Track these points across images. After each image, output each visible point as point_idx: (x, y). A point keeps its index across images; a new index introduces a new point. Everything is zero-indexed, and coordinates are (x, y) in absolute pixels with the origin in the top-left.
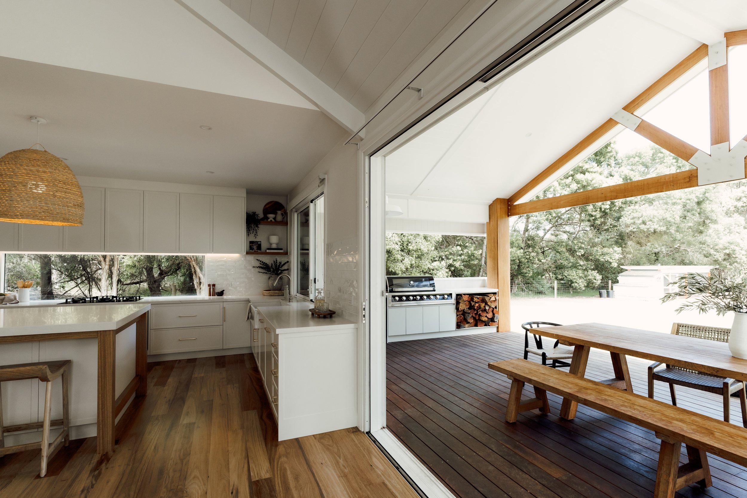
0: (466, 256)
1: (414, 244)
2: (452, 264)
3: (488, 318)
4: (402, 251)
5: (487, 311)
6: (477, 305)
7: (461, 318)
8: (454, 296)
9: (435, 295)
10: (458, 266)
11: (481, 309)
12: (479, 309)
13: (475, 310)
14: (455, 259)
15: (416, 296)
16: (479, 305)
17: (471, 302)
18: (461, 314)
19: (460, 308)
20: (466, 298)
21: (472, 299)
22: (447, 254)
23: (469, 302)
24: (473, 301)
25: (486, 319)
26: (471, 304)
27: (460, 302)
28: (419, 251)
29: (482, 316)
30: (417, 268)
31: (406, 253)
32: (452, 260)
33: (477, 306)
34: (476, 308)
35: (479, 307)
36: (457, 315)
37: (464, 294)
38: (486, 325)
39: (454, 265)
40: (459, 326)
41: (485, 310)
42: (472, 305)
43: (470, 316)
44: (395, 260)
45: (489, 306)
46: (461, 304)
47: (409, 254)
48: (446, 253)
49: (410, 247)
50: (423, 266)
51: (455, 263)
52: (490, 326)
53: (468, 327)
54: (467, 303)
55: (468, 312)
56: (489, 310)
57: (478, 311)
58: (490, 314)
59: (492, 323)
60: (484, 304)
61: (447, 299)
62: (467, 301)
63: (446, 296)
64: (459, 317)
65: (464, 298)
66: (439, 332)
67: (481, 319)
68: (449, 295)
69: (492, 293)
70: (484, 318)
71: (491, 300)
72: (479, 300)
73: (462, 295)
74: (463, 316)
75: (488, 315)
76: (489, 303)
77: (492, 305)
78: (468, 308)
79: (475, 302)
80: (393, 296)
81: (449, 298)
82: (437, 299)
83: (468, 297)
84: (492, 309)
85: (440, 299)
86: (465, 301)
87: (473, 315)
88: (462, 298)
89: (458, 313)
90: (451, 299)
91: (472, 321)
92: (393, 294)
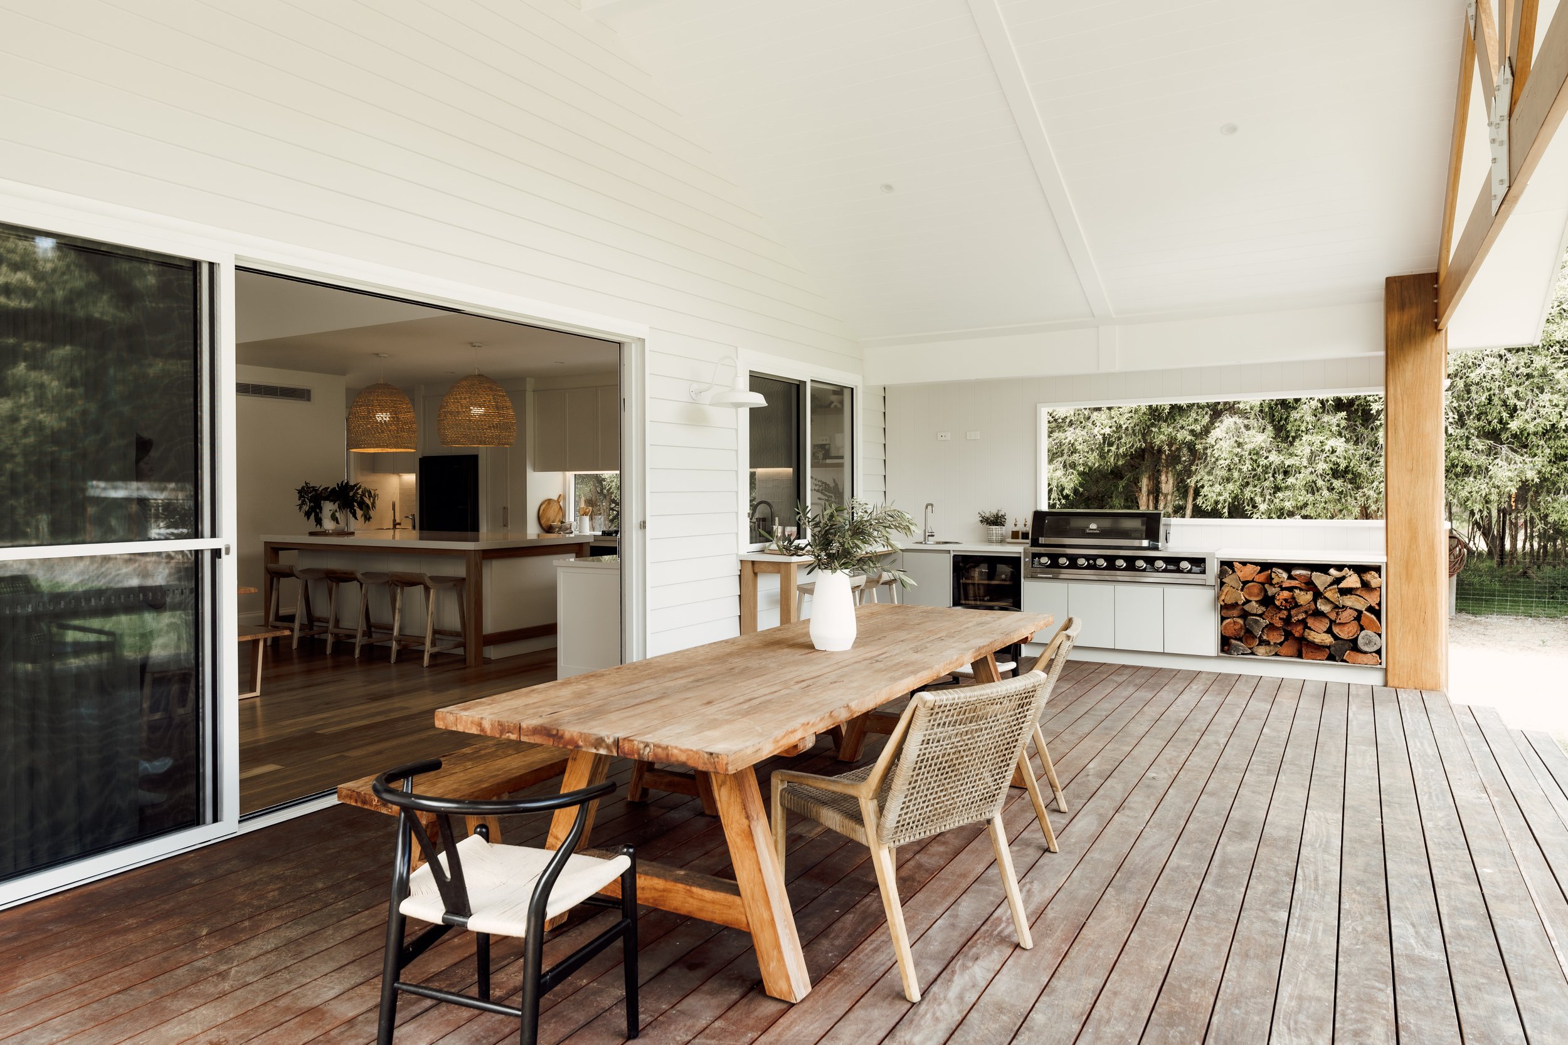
3: (1335, 637)
5: (1333, 616)
6: (1286, 594)
7: (1237, 627)
8: (1213, 568)
9: (1150, 561)
11: (1302, 609)
12: (1293, 608)
13: (1279, 609)
15: (1095, 557)
16: (1295, 597)
17: (1267, 586)
18: (1238, 617)
19: (1222, 597)
20: (1247, 573)
21: (1269, 579)
24: (1271, 584)
25: (1328, 639)
26: (1265, 591)
27: (1226, 584)
29: (1311, 630)
33: (1286, 600)
34: (1277, 603)
35: (1294, 604)
36: (1223, 619)
37: (1244, 564)
38: (1331, 658)
40: (1226, 645)
41: (1318, 614)
42: (1270, 594)
43: (1264, 622)
45: (1332, 602)
46: (1229, 589)
52: (1345, 661)
53: (1267, 654)
54: (1255, 588)
55: (1255, 612)
56: (1337, 614)
57: (1293, 612)
58: (1346, 628)
59: (1352, 653)
60: (1309, 596)
61: (1190, 572)
62: (1253, 581)
63: (1185, 565)
64: (1229, 623)
65: (1239, 573)
66: (1164, 654)
67: (1310, 638)
68: (1198, 562)
69: (1350, 567)
70: (1320, 637)
71: (1343, 585)
72: (1294, 583)
73: (1236, 565)
74: (1241, 621)
75: (1336, 630)
76: (1328, 595)
77: (1349, 601)
78: (1256, 601)
79: (1281, 587)
80: (1035, 555)
81: (1195, 569)
82: (1157, 571)
83: (1260, 572)
84: (1355, 614)
85: (1165, 571)
86: (1245, 583)
87: (1274, 622)
88: (1234, 571)
89: (1225, 613)
90: (1203, 572)
91: (1276, 638)
92: (1037, 550)
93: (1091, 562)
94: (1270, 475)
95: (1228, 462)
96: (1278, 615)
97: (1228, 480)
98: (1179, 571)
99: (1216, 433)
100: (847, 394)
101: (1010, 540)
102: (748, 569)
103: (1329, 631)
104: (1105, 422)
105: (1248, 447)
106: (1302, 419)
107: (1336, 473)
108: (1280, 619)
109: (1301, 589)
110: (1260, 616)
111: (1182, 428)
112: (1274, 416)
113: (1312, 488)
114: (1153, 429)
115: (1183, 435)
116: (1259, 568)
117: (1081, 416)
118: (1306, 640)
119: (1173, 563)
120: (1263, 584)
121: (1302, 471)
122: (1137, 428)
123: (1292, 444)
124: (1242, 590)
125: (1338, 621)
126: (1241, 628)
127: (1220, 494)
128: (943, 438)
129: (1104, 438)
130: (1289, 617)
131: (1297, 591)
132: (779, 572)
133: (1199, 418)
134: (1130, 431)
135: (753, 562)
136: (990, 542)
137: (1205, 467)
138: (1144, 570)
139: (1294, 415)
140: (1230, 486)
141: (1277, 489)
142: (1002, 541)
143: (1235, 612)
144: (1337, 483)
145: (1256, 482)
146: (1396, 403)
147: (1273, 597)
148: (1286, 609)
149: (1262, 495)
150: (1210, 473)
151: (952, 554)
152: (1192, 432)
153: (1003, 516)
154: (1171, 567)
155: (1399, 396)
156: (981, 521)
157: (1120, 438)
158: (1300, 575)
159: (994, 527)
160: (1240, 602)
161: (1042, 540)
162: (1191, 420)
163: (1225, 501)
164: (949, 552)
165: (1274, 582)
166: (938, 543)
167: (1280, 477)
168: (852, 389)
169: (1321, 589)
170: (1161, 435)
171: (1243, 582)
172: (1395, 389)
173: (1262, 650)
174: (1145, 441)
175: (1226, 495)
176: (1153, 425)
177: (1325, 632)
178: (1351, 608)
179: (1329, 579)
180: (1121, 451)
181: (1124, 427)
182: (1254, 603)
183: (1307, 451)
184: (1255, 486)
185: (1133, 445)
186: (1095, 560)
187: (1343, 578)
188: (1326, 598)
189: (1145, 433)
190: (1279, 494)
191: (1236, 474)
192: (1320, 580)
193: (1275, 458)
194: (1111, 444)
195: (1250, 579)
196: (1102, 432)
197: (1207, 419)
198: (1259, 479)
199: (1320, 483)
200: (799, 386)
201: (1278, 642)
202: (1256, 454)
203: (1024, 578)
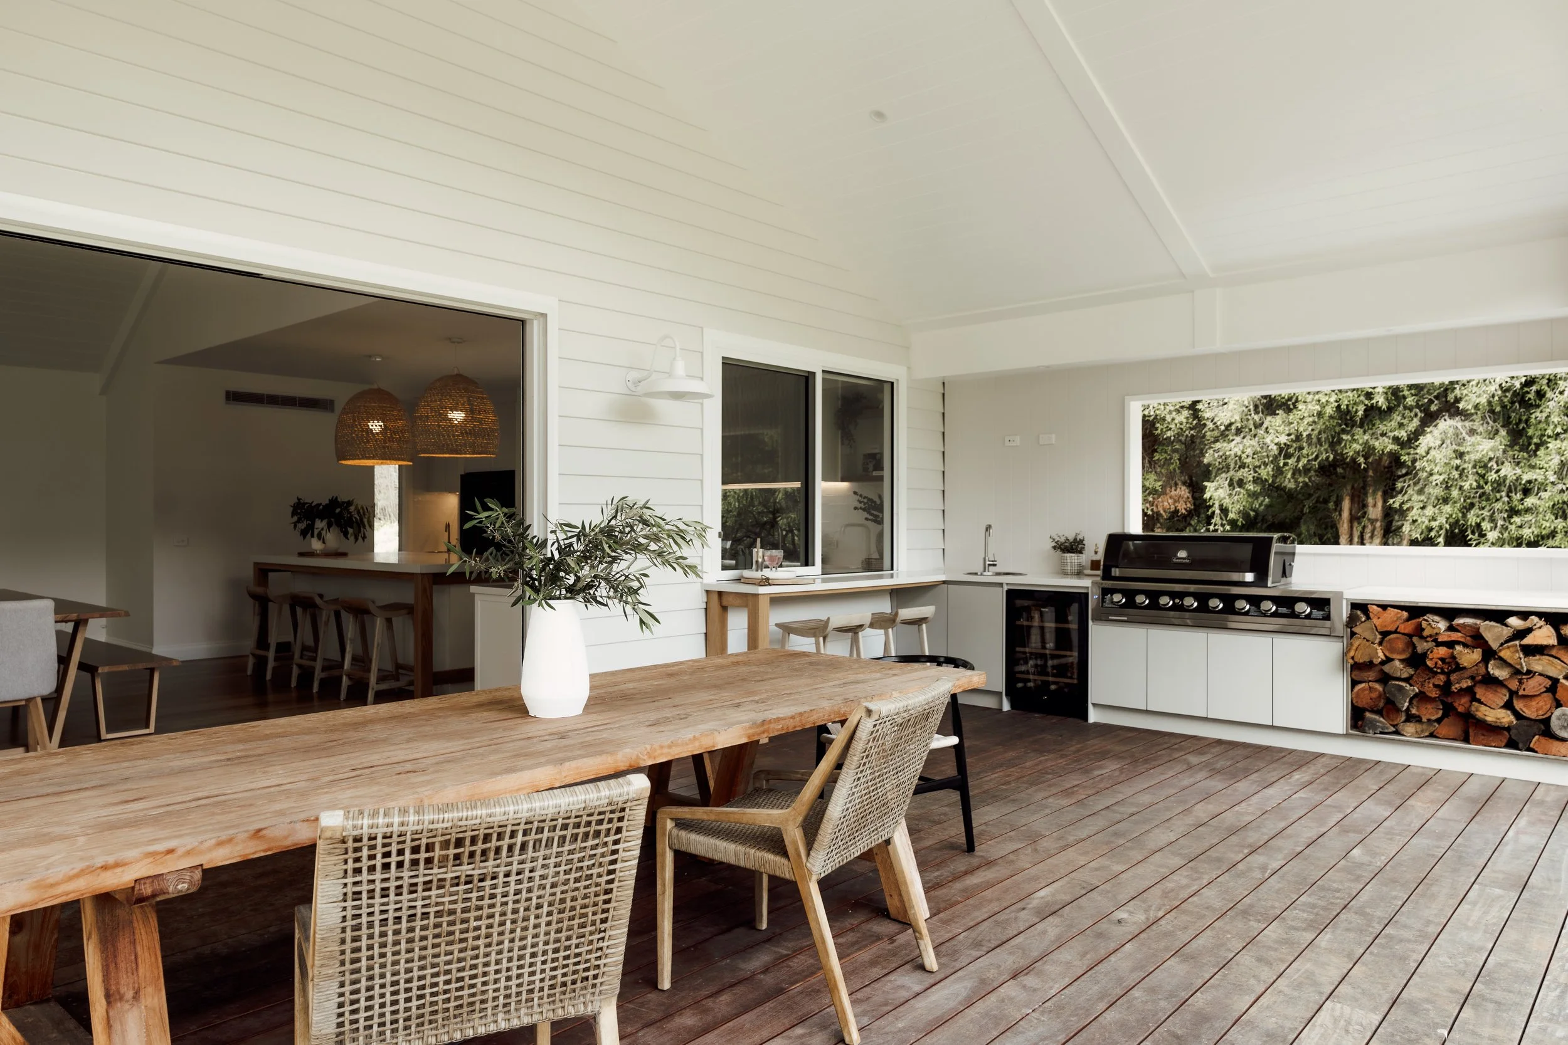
3: (1518, 715)
5: (1514, 685)
6: (1442, 651)
7: (1374, 695)
8: (1341, 612)
9: (1255, 601)
11: (1467, 674)
12: (1453, 671)
13: (1432, 672)
15: (1182, 595)
16: (1456, 656)
17: (1415, 639)
18: (1376, 681)
19: (1351, 653)
20: (1391, 620)
21: (1418, 629)
23: (1408, 637)
24: (1422, 637)
25: (1506, 718)
26: (1413, 646)
27: (1358, 635)
29: (1482, 703)
33: (1443, 660)
34: (1430, 663)
35: (1453, 666)
36: (1354, 683)
37: (1384, 607)
38: (1512, 744)
40: (1358, 720)
41: (1491, 681)
42: (1420, 650)
43: (1412, 690)
45: (1511, 665)
46: (1356, 642)
52: (1534, 751)
53: (1418, 734)
54: (1399, 642)
55: (1398, 675)
56: (1521, 682)
57: (1454, 677)
58: (1534, 703)
59: (1543, 740)
60: (1476, 655)
61: (1308, 617)
62: (1396, 632)
63: (1303, 608)
64: (1363, 690)
65: (1375, 621)
66: (1272, 727)
67: (1479, 715)
68: (1321, 603)
69: (1540, 615)
70: (1494, 713)
71: (1528, 640)
72: (1455, 636)
73: (1372, 608)
74: (1379, 687)
75: (1518, 705)
76: (1505, 654)
77: (1538, 664)
78: (1401, 661)
79: (1435, 640)
80: (1106, 591)
81: (1317, 613)
82: (1264, 614)
83: (1408, 620)
84: (1548, 683)
85: (1275, 615)
86: (1385, 634)
87: (1425, 689)
88: (1368, 618)
89: (1358, 675)
90: (1327, 618)
91: (1432, 712)
92: (1109, 584)
93: (1177, 601)
94: (1504, 494)
95: (1445, 477)
96: (1432, 681)
97: (1446, 501)
98: (1294, 615)
99: (1427, 441)
100: (887, 388)
101: (1088, 572)
102: (715, 599)
103: (1509, 706)
104: (1281, 429)
105: (1474, 457)
108: (1435, 686)
109: (1465, 645)
110: (1406, 680)
111: (1383, 435)
112: (1509, 417)
114: (1344, 437)
115: (1384, 445)
116: (1405, 614)
117: (1251, 422)
118: (1473, 717)
119: (1287, 603)
120: (1410, 636)
121: (1549, 488)
122: (1323, 436)
123: (1534, 453)
124: (1380, 644)
125: (1521, 692)
126: (1380, 696)
127: (1434, 519)
128: (1011, 444)
129: (1281, 450)
130: (1448, 683)
131: (1458, 648)
132: (746, 606)
133: (1405, 421)
134: (1315, 440)
135: (720, 594)
136: (1064, 574)
137: (1415, 484)
138: (1247, 613)
139: (1537, 415)
140: (1447, 509)
141: (1513, 512)
142: (1079, 574)
143: (1372, 675)
145: (1484, 503)
147: (1424, 655)
148: (1443, 673)
149: (1492, 519)
150: (1421, 492)
151: (1006, 588)
152: (1396, 440)
153: (1081, 541)
154: (1283, 610)
156: (1054, 548)
157: (1301, 448)
158: (1464, 625)
159: (1069, 555)
160: (1377, 661)
161: (1116, 572)
162: (1394, 424)
163: (1441, 528)
164: (1001, 585)
165: (1425, 633)
166: (998, 574)
167: (1517, 496)
168: (892, 383)
169: (1494, 646)
170: (1355, 444)
171: (1381, 633)
173: (1410, 728)
174: (1333, 450)
175: (1442, 520)
176: (1343, 431)
177: (1502, 707)
178: (1540, 675)
179: (1506, 632)
180: (1300, 465)
181: (1305, 434)
182: (1397, 663)
184: (1483, 508)
185: (1317, 457)
186: (1182, 600)
187: (1529, 631)
188: (1501, 659)
189: (1335, 443)
190: (1517, 520)
191: (1455, 493)
192: (1493, 633)
193: (1508, 471)
194: (1288, 456)
195: (1392, 628)
196: (1277, 440)
197: (1416, 422)
198: (1488, 499)
200: (807, 378)
201: (1433, 718)
202: (1483, 466)
203: (1092, 619)
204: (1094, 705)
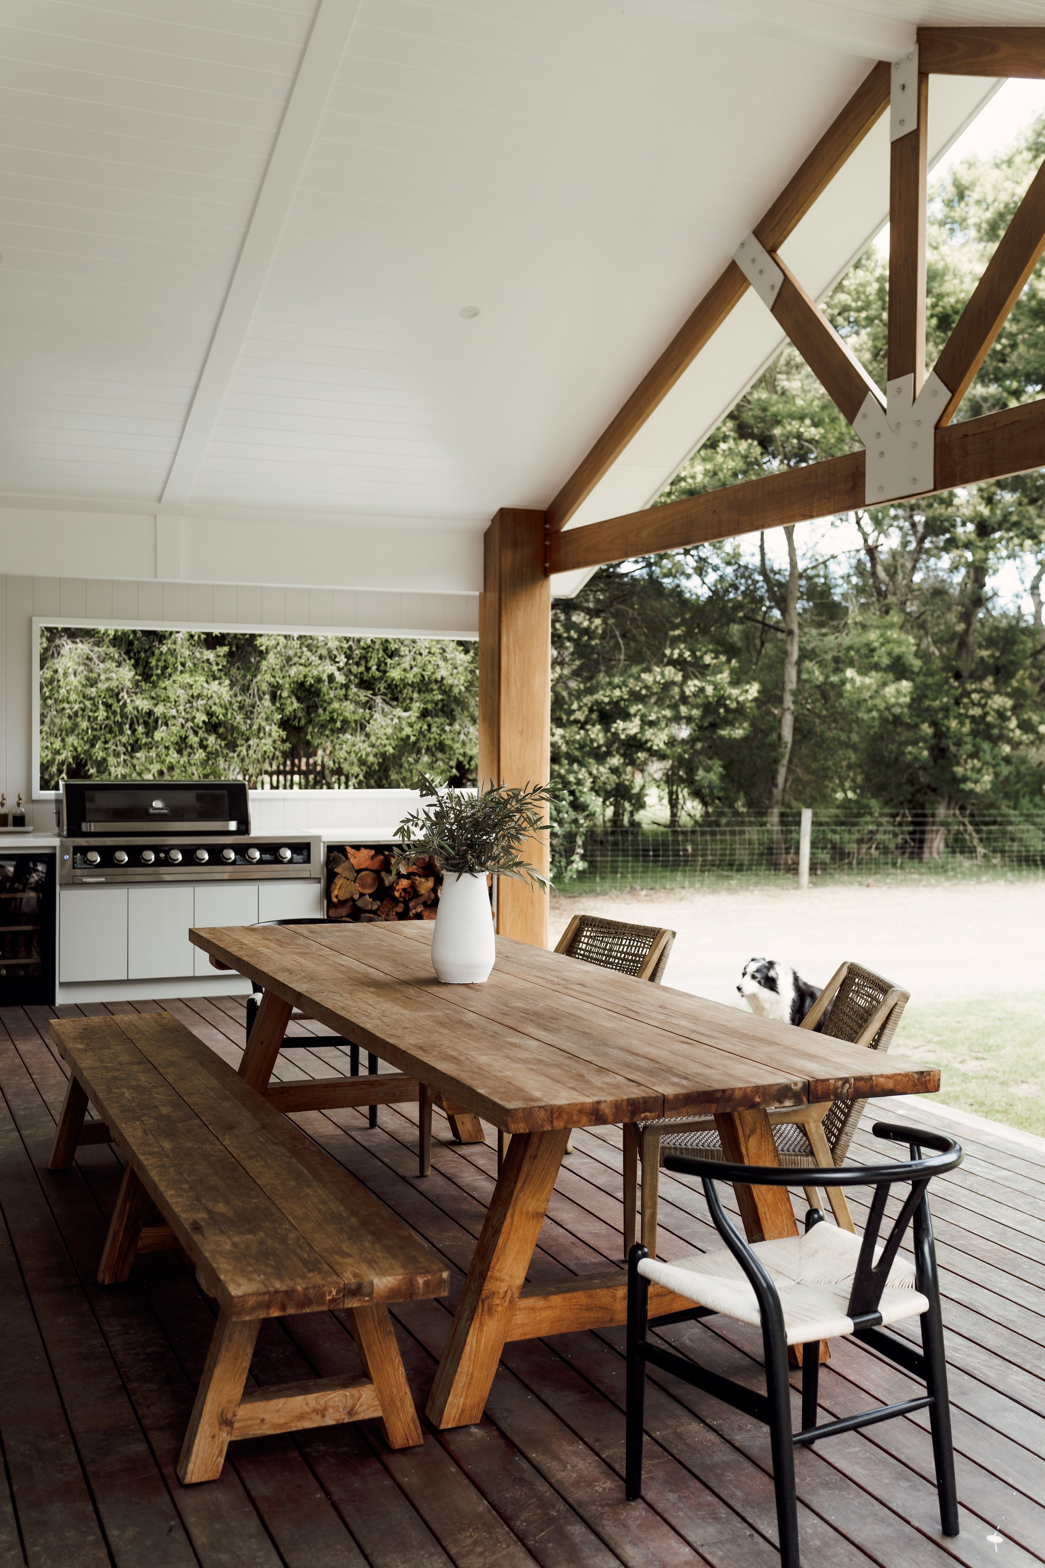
0: (697, 706)
1: (406, 662)
2: (639, 736)
4: (366, 684)
6: (405, 884)
8: (319, 855)
9: (242, 849)
10: (662, 745)
11: (421, 900)
12: (411, 899)
13: (396, 901)
14: (653, 717)
15: (167, 849)
16: (413, 886)
17: (383, 874)
18: (348, 916)
19: (336, 892)
20: (360, 859)
21: (386, 866)
22: (622, 699)
23: (377, 872)
24: (390, 871)
26: (381, 881)
27: (337, 874)
28: (435, 687)
30: (440, 755)
31: (385, 694)
32: (637, 721)
33: (404, 890)
34: (397, 894)
35: (413, 893)
37: (357, 847)
39: (647, 741)
42: (387, 883)
44: (332, 720)
46: (339, 882)
47: (396, 699)
48: (617, 693)
49: (395, 674)
50: (458, 745)
51: (649, 733)
54: (368, 877)
55: (369, 907)
57: (411, 904)
60: (430, 883)
61: (291, 861)
62: (367, 869)
63: (285, 853)
65: (353, 861)
68: (302, 848)
72: (412, 868)
73: (349, 849)
78: (370, 894)
79: (399, 874)
80: (77, 849)
81: (297, 858)
82: (251, 863)
83: (373, 857)
85: (261, 862)
86: (359, 871)
88: (347, 858)
89: (333, 913)
90: (308, 861)
92: (82, 842)
93: (162, 855)
95: (76, 707)
96: (395, 909)
98: (278, 860)
106: (172, 652)
107: (212, 727)
108: (397, 914)
109: (420, 876)
110: (374, 911)
113: (182, 745)
116: (373, 852)
119: (270, 849)
123: (155, 685)
124: (356, 881)
130: (407, 910)
131: (416, 878)
138: (234, 863)
139: (162, 649)
141: (135, 747)
143: (344, 911)
144: (212, 739)
145: (108, 736)
146: (508, 655)
147: (391, 887)
148: (403, 901)
149: (117, 755)
154: (267, 857)
155: (511, 647)
158: (418, 858)
160: (352, 898)
161: (85, 827)
163: (63, 763)
167: (140, 729)
171: (355, 871)
172: (508, 639)
175: (68, 754)
182: (368, 897)
183: (183, 695)
184: (106, 742)
186: (166, 853)
195: (364, 867)
199: (193, 740)
202: (115, 694)
203: (61, 885)
204: (61, 984)
